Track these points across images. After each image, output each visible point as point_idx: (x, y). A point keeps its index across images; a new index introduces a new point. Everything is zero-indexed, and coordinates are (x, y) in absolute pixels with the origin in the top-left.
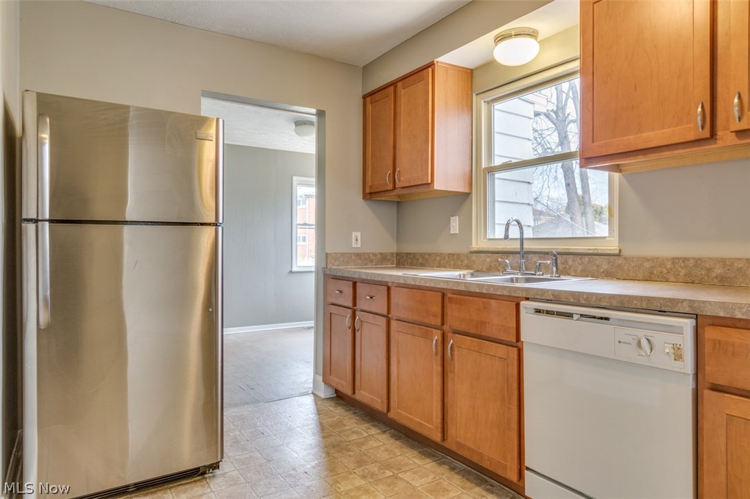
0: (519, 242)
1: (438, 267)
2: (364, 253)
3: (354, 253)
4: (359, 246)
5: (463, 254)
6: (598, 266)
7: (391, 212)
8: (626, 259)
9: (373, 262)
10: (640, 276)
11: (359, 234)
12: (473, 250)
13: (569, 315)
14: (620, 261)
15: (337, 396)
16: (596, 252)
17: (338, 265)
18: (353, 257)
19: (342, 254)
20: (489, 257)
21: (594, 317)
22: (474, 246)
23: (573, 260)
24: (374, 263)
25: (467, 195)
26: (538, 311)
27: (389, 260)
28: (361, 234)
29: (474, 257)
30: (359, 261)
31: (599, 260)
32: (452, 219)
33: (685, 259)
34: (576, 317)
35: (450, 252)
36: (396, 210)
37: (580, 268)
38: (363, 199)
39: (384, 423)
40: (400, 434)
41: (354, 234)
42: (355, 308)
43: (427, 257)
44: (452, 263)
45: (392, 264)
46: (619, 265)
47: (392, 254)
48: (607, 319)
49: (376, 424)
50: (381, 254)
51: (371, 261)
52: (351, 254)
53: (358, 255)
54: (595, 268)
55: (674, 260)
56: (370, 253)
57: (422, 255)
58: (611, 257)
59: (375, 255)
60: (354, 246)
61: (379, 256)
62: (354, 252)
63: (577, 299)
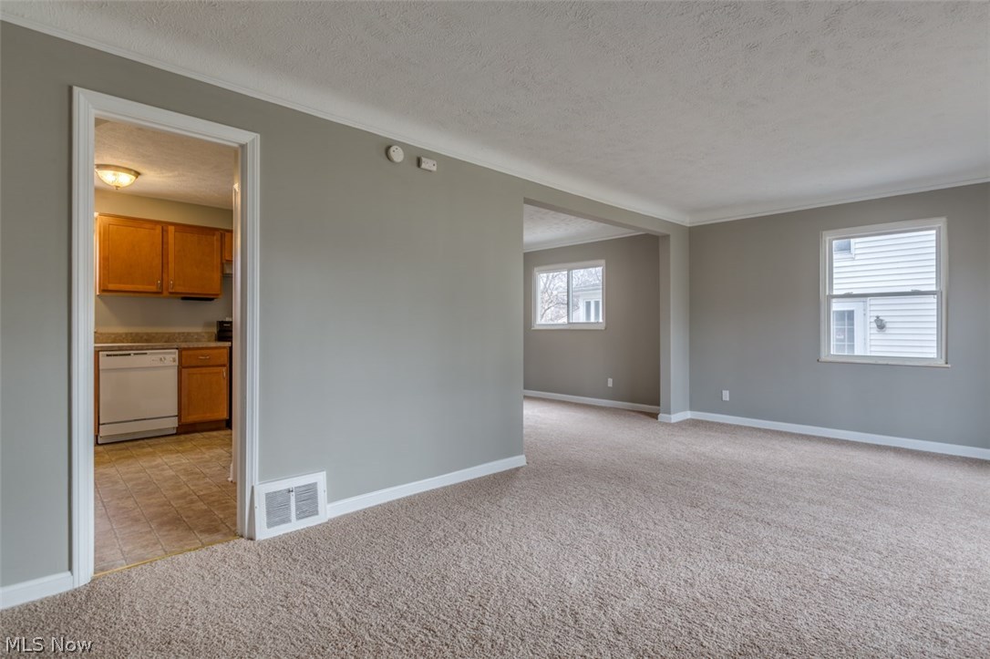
8: (101, 334)
13: (129, 355)
26: (108, 355)
33: (131, 333)
48: (146, 353)
55: (126, 334)
63: (131, 348)
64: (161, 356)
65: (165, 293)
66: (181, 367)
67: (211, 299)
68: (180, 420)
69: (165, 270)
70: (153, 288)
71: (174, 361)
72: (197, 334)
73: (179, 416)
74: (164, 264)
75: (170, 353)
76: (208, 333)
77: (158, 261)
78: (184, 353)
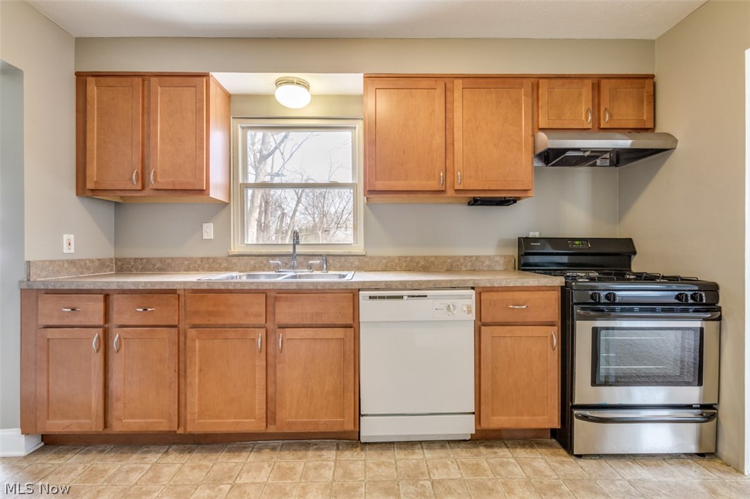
0: (292, 247)
1: (185, 271)
2: (79, 260)
3: (67, 261)
4: (72, 251)
5: (221, 258)
6: (352, 263)
7: (108, 213)
8: (371, 257)
9: (90, 269)
10: (380, 269)
11: (72, 237)
12: (230, 254)
13: (401, 297)
14: (366, 259)
15: (45, 444)
16: (349, 254)
17: (46, 277)
18: (66, 265)
19: (52, 262)
20: (253, 259)
21: (413, 296)
22: (232, 250)
23: (333, 260)
24: (92, 271)
25: (225, 205)
26: (370, 297)
27: (108, 266)
28: (75, 237)
29: (235, 260)
30: (74, 270)
31: (352, 259)
32: (205, 225)
34: (405, 298)
35: (204, 256)
36: (113, 212)
37: (338, 265)
38: (77, 195)
39: (155, 444)
40: (188, 446)
41: (66, 237)
42: (106, 326)
43: (168, 261)
44: (207, 266)
45: (111, 271)
46: (366, 262)
47: (112, 259)
48: (426, 296)
49: (145, 449)
50: (99, 260)
51: (88, 269)
52: (63, 261)
53: (73, 263)
54: (349, 265)
56: (86, 260)
57: (161, 260)
58: (361, 257)
59: (92, 261)
60: (66, 251)
61: (97, 263)
62: (67, 258)
63: (404, 286)
64: (449, 302)
65: (450, 192)
66: (481, 324)
67: (515, 201)
68: (478, 421)
69: (450, 156)
70: (434, 185)
71: (469, 312)
72: (489, 257)
73: (478, 413)
74: (448, 145)
75: (462, 297)
76: (505, 257)
77: (439, 140)
78: (484, 296)
